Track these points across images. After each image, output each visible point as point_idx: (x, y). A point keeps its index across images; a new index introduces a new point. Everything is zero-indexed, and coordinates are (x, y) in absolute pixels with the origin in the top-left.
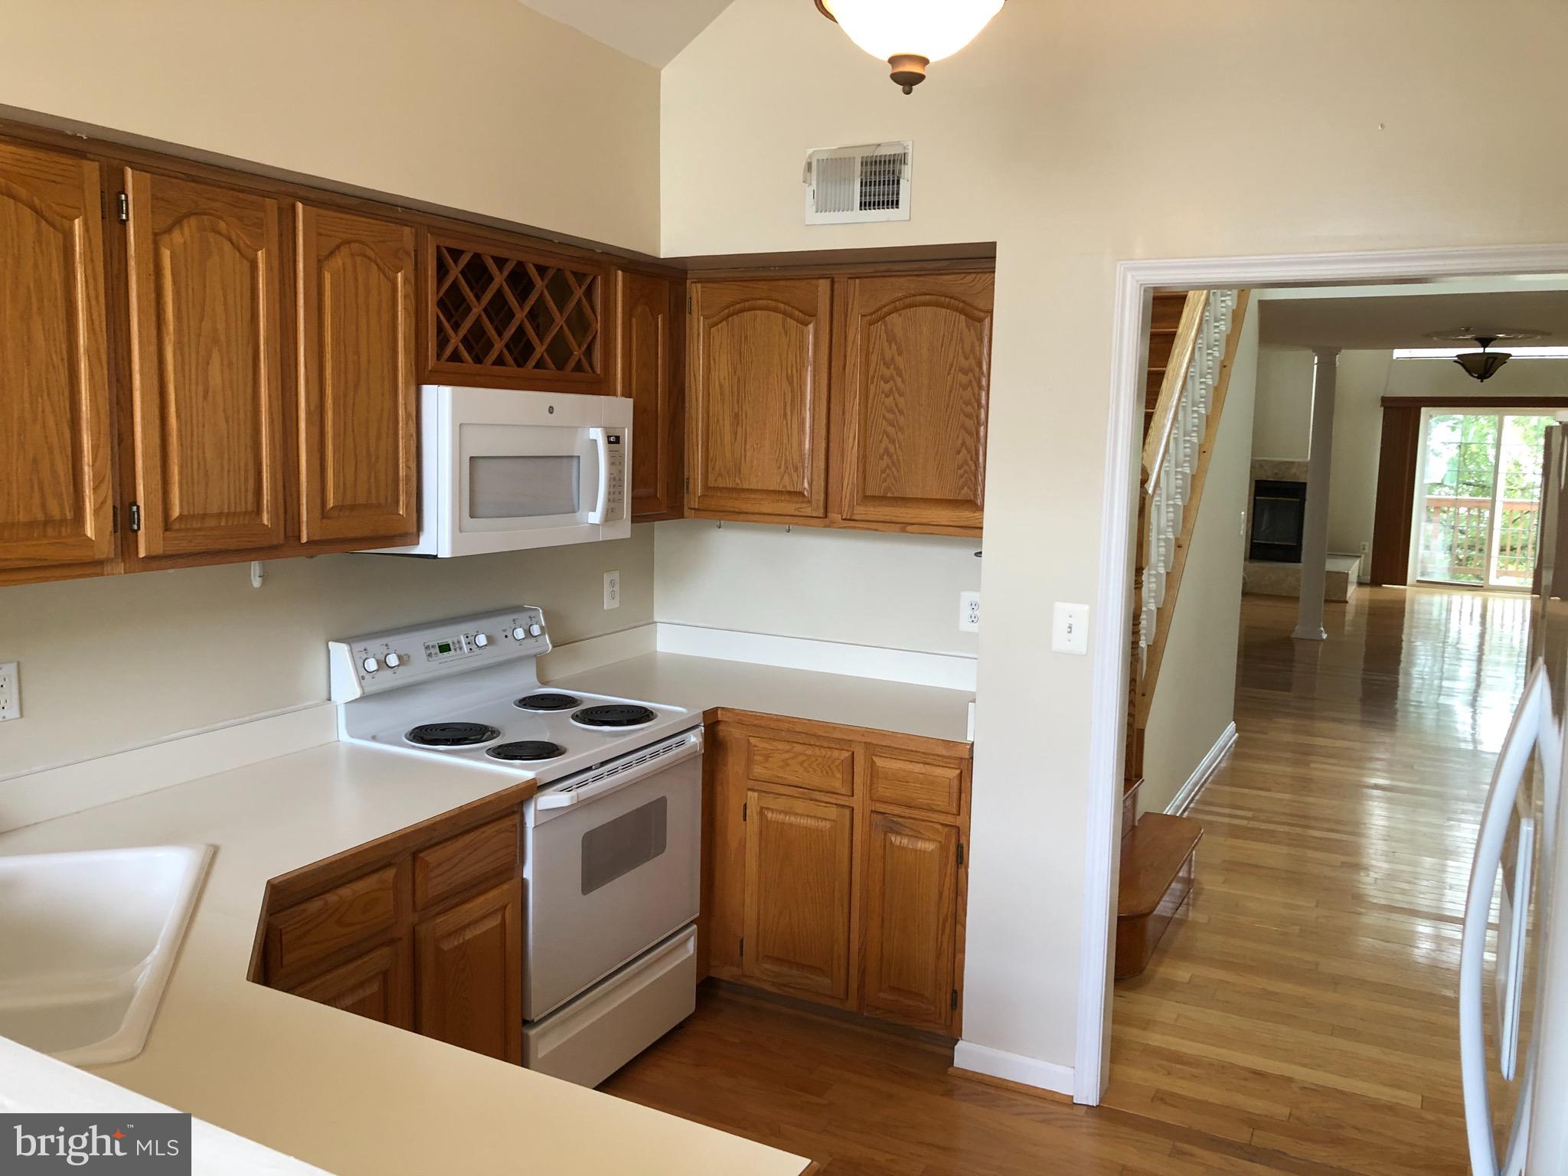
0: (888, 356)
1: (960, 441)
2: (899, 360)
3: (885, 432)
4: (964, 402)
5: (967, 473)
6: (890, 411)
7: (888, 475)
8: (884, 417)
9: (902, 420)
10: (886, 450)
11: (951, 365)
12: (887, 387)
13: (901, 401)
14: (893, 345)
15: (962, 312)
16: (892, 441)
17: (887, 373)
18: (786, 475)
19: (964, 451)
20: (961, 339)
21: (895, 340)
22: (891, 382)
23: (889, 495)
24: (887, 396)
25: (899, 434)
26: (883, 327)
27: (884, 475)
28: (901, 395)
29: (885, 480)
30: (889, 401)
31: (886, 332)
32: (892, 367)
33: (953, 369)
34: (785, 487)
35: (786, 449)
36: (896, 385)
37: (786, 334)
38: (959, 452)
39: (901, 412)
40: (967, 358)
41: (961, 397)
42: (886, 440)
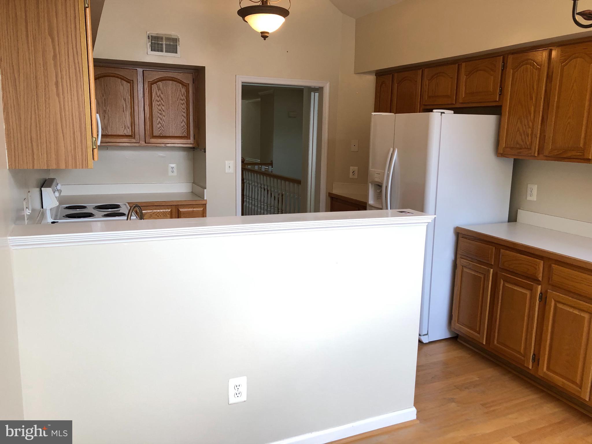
0: (158, 95)
1: (182, 120)
2: (162, 95)
3: (158, 116)
4: (183, 109)
5: (184, 128)
6: (160, 110)
7: (160, 129)
8: (158, 112)
9: (164, 113)
10: (159, 122)
11: (178, 98)
12: (158, 103)
13: (163, 107)
14: (160, 91)
15: (180, 83)
16: (161, 119)
17: (158, 99)
18: (125, 130)
19: (183, 122)
20: (181, 91)
21: (160, 89)
22: (160, 102)
23: (161, 135)
24: (159, 106)
25: (164, 117)
26: (156, 85)
27: (159, 130)
28: (163, 106)
29: (159, 131)
30: (160, 108)
31: (157, 87)
32: (160, 97)
33: (179, 99)
34: (125, 134)
35: (124, 122)
36: (161, 103)
37: (122, 85)
38: (182, 123)
39: (164, 111)
40: (183, 96)
41: (182, 107)
42: (159, 119)
